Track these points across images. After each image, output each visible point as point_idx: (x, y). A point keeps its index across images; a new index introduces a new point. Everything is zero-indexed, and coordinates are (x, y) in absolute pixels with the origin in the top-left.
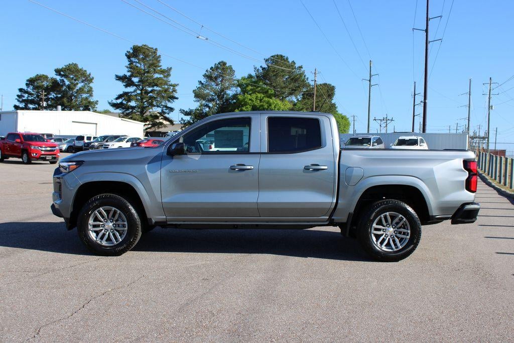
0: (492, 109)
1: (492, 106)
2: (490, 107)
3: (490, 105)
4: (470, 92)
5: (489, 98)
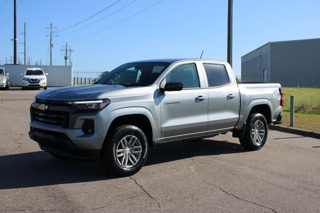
0: (53, 47)
1: (53, 45)
2: (51, 45)
3: (52, 44)
4: (25, 32)
5: (51, 39)
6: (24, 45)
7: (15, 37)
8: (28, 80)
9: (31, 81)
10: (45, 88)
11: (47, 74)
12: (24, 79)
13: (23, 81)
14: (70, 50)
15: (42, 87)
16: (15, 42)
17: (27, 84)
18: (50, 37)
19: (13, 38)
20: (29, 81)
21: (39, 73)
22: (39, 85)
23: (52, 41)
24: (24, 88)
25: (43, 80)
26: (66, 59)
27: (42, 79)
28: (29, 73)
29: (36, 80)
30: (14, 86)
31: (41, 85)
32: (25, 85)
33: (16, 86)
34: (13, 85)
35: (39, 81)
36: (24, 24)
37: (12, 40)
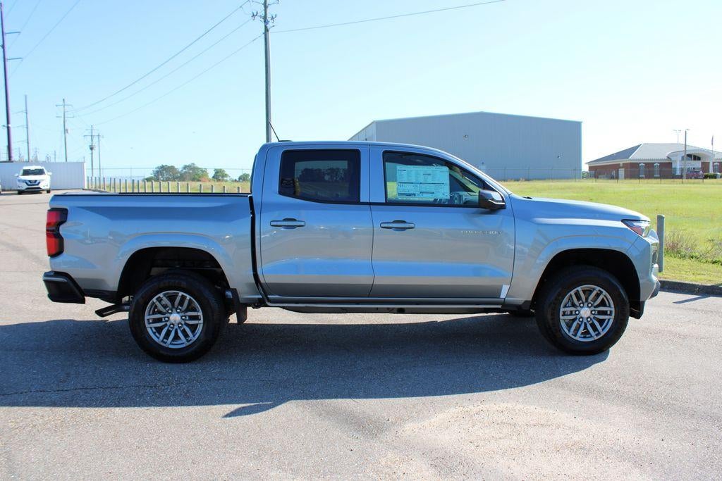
0: (68, 133)
2: (66, 131)
4: (26, 109)
5: (64, 122)
6: (26, 129)
7: (8, 122)
8: (25, 181)
9: (29, 183)
10: (48, 191)
11: (50, 173)
12: (19, 181)
13: (18, 183)
14: (99, 136)
15: (43, 190)
16: (8, 128)
17: (24, 187)
18: (63, 118)
19: (5, 123)
20: (27, 183)
21: (40, 172)
22: (39, 188)
23: (66, 124)
24: (21, 192)
25: (45, 181)
26: (92, 149)
27: (43, 180)
28: (26, 173)
29: (36, 181)
30: (8, 191)
31: (43, 188)
32: (20, 189)
33: (11, 190)
34: (7, 189)
35: (39, 183)
36: (24, 98)
37: (4, 126)
